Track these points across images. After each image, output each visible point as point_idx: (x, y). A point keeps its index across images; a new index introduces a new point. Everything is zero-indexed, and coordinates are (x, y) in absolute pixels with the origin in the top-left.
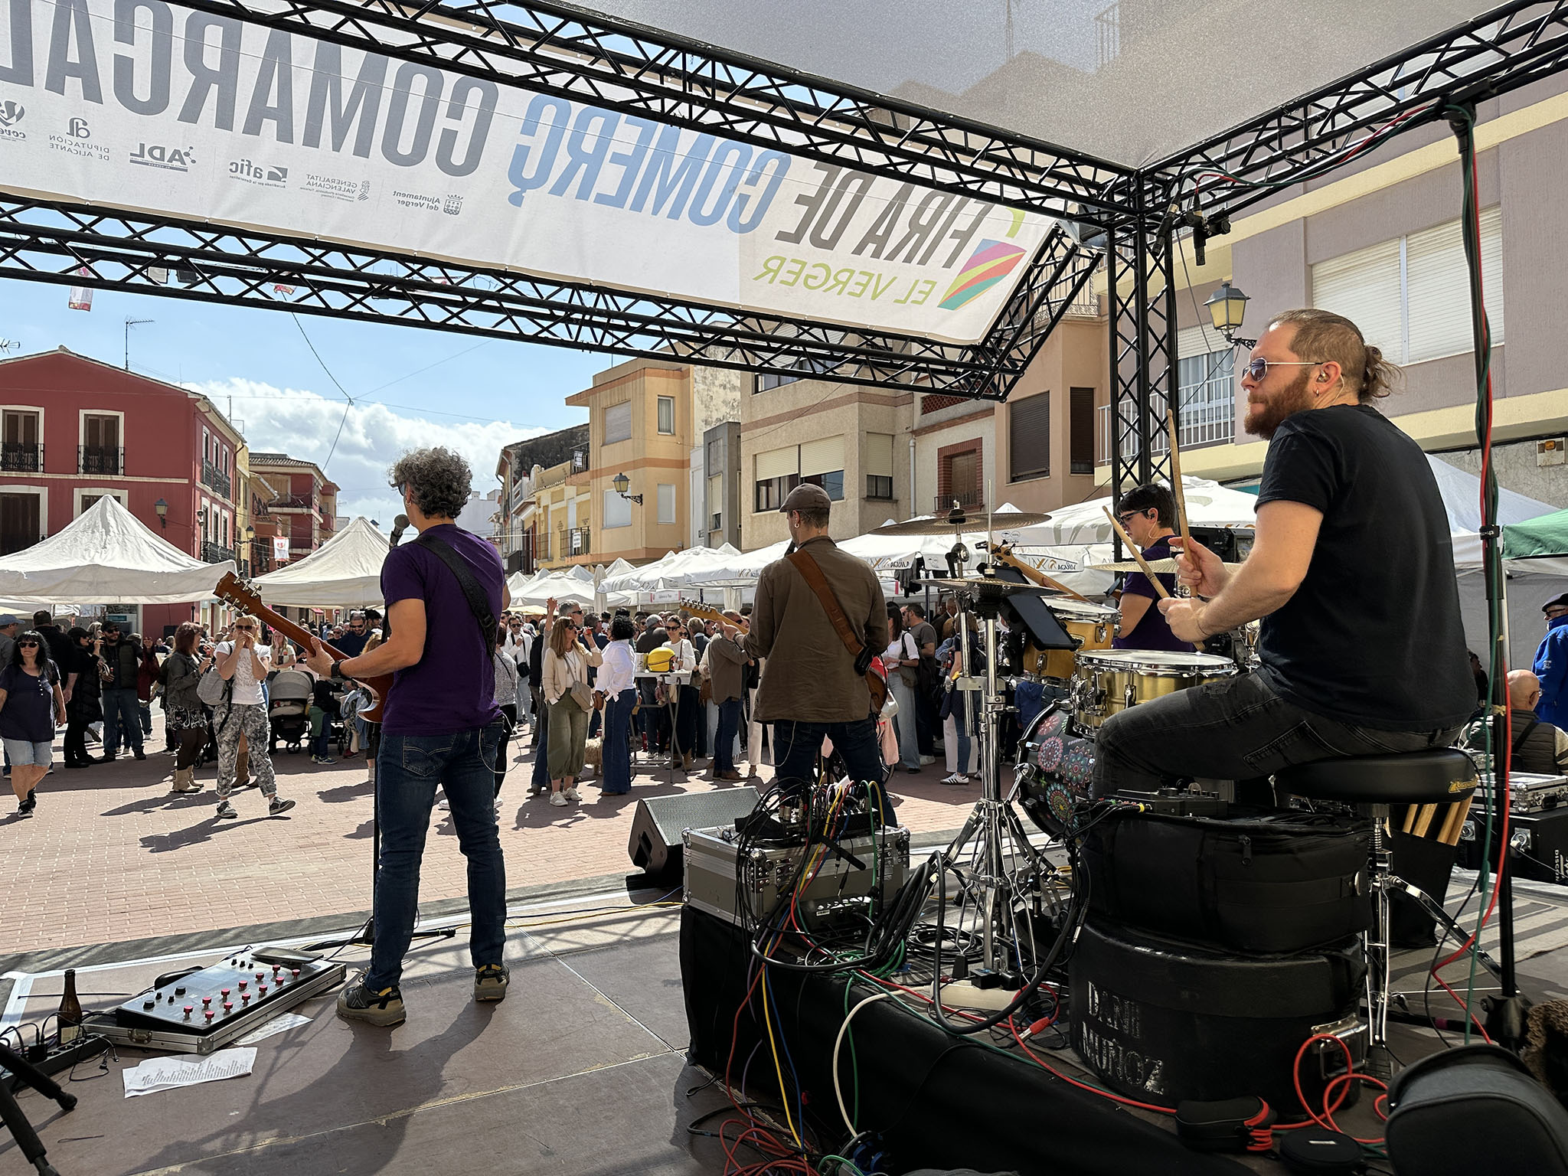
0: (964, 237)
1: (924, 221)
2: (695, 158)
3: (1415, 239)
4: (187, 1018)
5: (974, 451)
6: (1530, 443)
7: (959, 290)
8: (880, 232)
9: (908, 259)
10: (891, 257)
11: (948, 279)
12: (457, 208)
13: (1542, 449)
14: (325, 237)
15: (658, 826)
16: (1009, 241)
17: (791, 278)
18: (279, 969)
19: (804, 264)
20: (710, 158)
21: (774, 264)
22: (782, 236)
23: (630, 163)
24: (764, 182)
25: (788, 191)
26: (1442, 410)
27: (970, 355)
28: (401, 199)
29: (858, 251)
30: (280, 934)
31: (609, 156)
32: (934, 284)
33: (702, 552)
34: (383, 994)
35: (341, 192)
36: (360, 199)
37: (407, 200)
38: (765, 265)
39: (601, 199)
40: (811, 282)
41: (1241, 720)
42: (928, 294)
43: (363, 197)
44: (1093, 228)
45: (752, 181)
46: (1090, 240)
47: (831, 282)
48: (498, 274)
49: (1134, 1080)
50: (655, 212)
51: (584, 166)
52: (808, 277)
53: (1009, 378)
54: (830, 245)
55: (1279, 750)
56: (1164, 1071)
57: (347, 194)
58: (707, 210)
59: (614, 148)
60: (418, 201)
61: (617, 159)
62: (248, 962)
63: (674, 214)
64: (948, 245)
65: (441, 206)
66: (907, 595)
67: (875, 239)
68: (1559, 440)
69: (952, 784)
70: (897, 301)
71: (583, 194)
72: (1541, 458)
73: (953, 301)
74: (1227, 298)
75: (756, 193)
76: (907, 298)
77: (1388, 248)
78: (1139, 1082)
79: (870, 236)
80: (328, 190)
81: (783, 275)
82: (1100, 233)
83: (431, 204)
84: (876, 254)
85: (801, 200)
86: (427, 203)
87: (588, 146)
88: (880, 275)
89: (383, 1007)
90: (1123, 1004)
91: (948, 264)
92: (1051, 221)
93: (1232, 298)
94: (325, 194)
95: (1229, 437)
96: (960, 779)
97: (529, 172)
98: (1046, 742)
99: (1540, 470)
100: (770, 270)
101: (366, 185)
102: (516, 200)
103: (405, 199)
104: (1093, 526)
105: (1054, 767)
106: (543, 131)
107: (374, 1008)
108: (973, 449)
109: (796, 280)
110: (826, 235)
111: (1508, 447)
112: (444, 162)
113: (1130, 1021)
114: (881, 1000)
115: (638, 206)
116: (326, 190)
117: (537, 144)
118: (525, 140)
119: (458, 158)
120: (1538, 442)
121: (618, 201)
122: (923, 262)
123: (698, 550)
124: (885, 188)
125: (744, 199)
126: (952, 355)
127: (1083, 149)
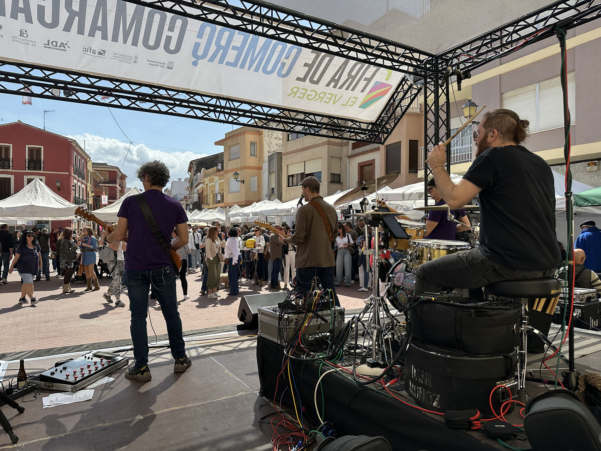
0: (369, 80)
1: (353, 74)
2: (265, 47)
3: (542, 83)
4: (67, 378)
5: (372, 164)
6: (584, 163)
7: (367, 101)
8: (336, 78)
9: (347, 89)
10: (340, 88)
11: (362, 97)
12: (172, 66)
13: (589, 165)
14: (120, 78)
15: (249, 306)
16: (386, 82)
17: (302, 95)
18: (103, 360)
19: (307, 90)
20: (270, 48)
21: (295, 90)
22: (298, 79)
23: (240, 50)
24: (291, 58)
25: (301, 61)
26: (551, 150)
27: (370, 126)
28: (150, 63)
29: (328, 85)
30: (103, 347)
31: (231, 47)
32: (357, 98)
33: (267, 202)
34: (142, 369)
35: (127, 60)
36: (134, 62)
37: (153, 63)
38: (292, 90)
39: (228, 64)
40: (309, 97)
41: (472, 266)
42: (354, 102)
43: (135, 62)
44: (419, 77)
45: (287, 58)
46: (417, 82)
47: (317, 97)
48: (188, 93)
49: (429, 402)
50: (249, 69)
51: (221, 51)
52: (308, 95)
53: (386, 135)
54: (317, 83)
55: (486, 278)
56: (440, 398)
57: (129, 61)
58: (269, 69)
59: (233, 44)
60: (157, 64)
61: (234, 48)
62: (91, 357)
63: (256, 70)
64: (363, 83)
65: (166, 66)
66: (345, 219)
67: (334, 80)
68: (595, 161)
69: (361, 291)
70: (342, 105)
71: (221, 62)
72: (588, 168)
73: (364, 105)
74: (470, 106)
75: (288, 62)
76: (346, 104)
77: (531, 87)
78: (431, 403)
79: (333, 79)
80: (122, 59)
81: (298, 94)
82: (421, 79)
83: (162, 65)
84: (335, 87)
85: (306, 65)
86: (160, 64)
87: (223, 43)
88: (336, 95)
89: (142, 374)
90: (425, 374)
91: (363, 91)
92: (402, 75)
93: (472, 106)
94: (120, 61)
95: (470, 159)
96: (365, 290)
97: (200, 53)
98: (397, 274)
99: (588, 173)
100: (293, 92)
101: (136, 57)
102: (195, 64)
103: (152, 63)
104: (417, 193)
105: (400, 284)
106: (206, 37)
107: (139, 375)
108: (371, 163)
109: (303, 96)
110: (315, 79)
111: (576, 164)
112: (167, 48)
113: (428, 380)
114: (333, 372)
115: (242, 67)
116: (120, 59)
117: (203, 42)
118: (199, 40)
119: (172, 47)
120: (587, 162)
121: (234, 65)
122: (353, 90)
123: (265, 201)
124: (338, 61)
125: (284, 64)
126: (364, 126)
127: (415, 46)
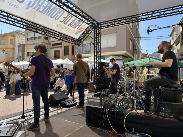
0: (79, 26)
1: (76, 23)
2: (54, 8)
3: (109, 35)
5: (59, 51)
8: (71, 23)
9: (73, 28)
12: (18, 7)
19: (62, 25)
22: (61, 21)
23: (45, 7)
24: (61, 14)
27: (76, 40)
29: (68, 25)
31: (42, 6)
32: (75, 31)
38: (57, 25)
39: (40, 11)
46: (92, 29)
47: (64, 28)
51: (39, 6)
58: (53, 16)
62: (5, 124)
63: (48, 16)
65: (15, 7)
68: (119, 56)
70: (70, 32)
71: (37, 10)
73: (76, 33)
77: (106, 35)
81: (59, 26)
83: (14, 6)
85: (64, 17)
88: (70, 29)
90: (168, 109)
91: (77, 29)
92: (88, 26)
93: (91, 38)
95: (90, 53)
97: (31, 5)
102: (27, 8)
110: (65, 22)
115: (44, 13)
117: (33, 1)
124: (74, 18)
125: (58, 16)
